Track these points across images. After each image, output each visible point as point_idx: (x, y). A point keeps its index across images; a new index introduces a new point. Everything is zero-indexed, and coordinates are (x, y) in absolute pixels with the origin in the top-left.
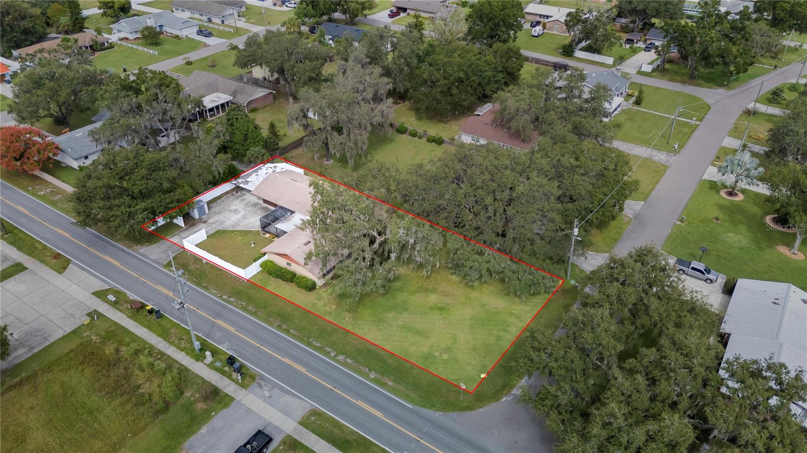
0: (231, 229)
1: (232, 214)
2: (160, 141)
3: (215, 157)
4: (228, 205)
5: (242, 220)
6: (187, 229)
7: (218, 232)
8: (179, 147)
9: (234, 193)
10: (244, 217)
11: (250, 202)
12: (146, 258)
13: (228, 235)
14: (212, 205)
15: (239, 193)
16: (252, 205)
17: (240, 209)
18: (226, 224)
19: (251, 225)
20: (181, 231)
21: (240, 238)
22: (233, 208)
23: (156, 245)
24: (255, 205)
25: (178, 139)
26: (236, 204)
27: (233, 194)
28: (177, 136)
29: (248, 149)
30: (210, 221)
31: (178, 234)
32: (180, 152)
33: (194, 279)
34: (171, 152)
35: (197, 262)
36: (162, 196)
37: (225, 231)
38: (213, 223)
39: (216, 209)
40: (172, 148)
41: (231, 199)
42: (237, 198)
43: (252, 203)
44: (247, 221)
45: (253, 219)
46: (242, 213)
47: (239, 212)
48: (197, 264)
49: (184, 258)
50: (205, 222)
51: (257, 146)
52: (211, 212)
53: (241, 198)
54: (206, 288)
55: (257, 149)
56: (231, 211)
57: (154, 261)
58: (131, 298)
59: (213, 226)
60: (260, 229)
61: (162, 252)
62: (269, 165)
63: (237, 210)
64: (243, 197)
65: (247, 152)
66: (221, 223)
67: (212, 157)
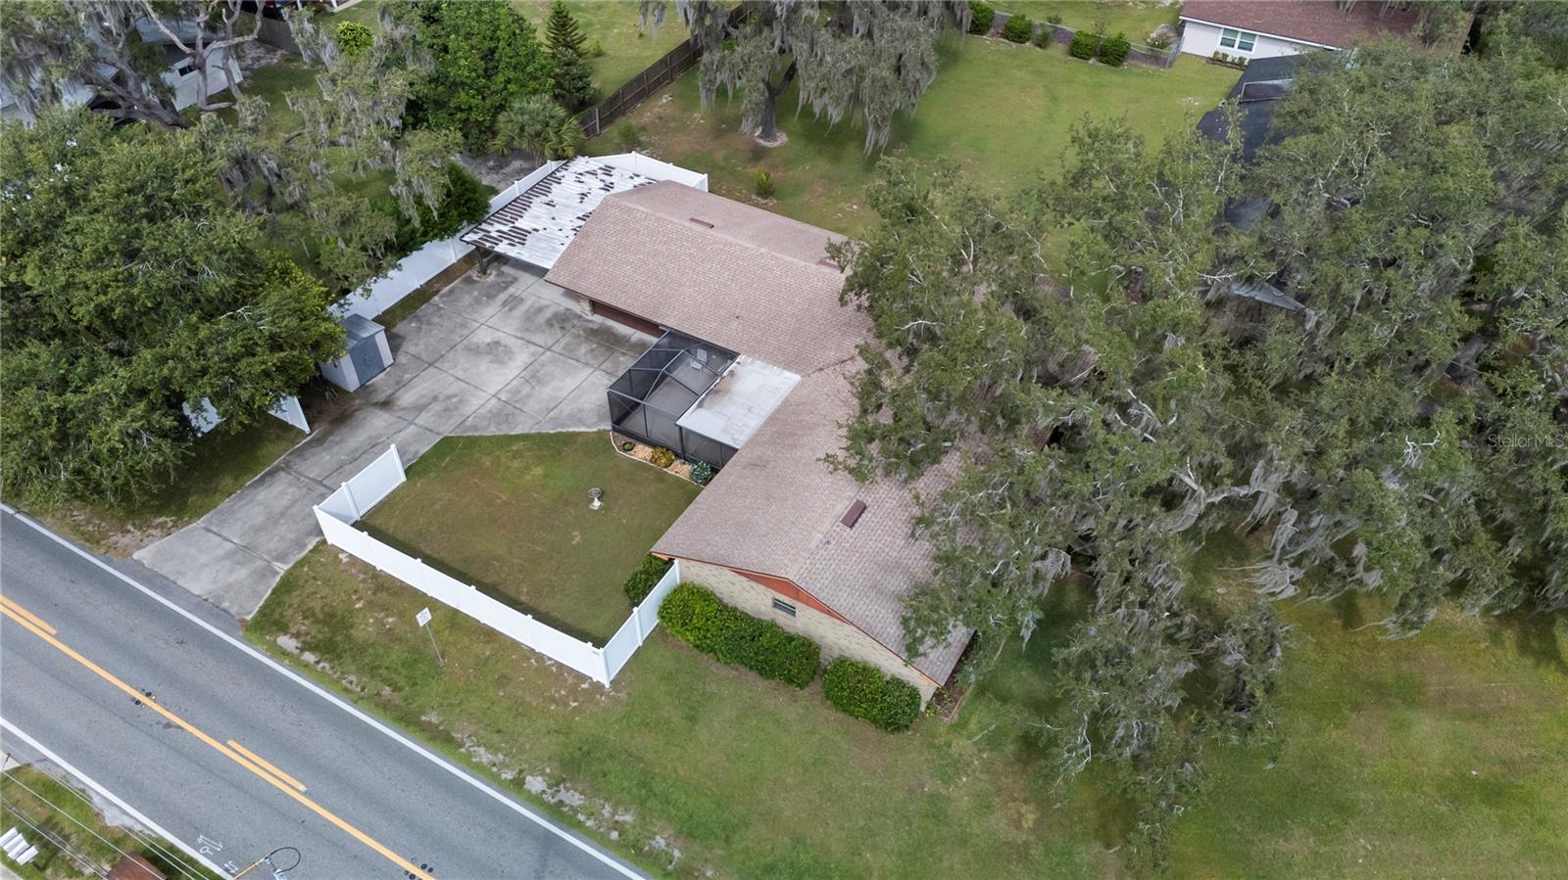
0: (492, 431)
1: (484, 364)
2: (171, 91)
3: (395, 141)
4: (464, 326)
5: (526, 389)
6: (319, 441)
7: (446, 445)
8: (247, 109)
9: (474, 274)
10: (533, 376)
11: (540, 310)
12: (166, 594)
13: (487, 461)
14: (401, 328)
15: (492, 277)
16: (549, 323)
17: (511, 342)
18: (468, 409)
19: (566, 409)
20: (300, 452)
21: (538, 471)
22: (484, 336)
23: (201, 522)
24: (562, 320)
25: (238, 78)
26: (491, 323)
27: (469, 281)
28: (234, 65)
29: (501, 108)
30: (406, 398)
31: (286, 467)
32: (254, 130)
33: (387, 691)
34: (218, 130)
35: (382, 596)
36: (204, 332)
37: (470, 444)
38: (420, 408)
39: (417, 345)
40: (219, 111)
41: (467, 299)
42: (491, 297)
43: (548, 314)
44: (546, 392)
45: (569, 383)
46: (521, 358)
47: (509, 352)
48: (386, 609)
49: (326, 581)
50: (386, 404)
51: (535, 92)
52: (402, 359)
53: (503, 296)
54: (441, 738)
55: (534, 104)
56: (475, 351)
57: (200, 605)
58: (112, 819)
59: (423, 419)
60: (607, 426)
61: (228, 556)
62: (581, 164)
63: (497, 343)
64: (511, 290)
65: (501, 118)
66: (451, 405)
67: (387, 144)
